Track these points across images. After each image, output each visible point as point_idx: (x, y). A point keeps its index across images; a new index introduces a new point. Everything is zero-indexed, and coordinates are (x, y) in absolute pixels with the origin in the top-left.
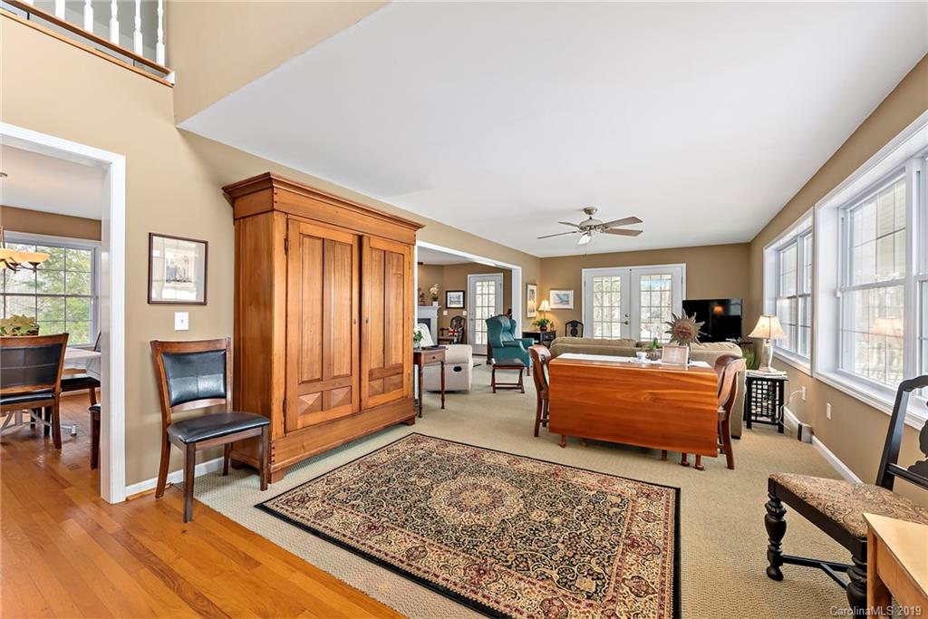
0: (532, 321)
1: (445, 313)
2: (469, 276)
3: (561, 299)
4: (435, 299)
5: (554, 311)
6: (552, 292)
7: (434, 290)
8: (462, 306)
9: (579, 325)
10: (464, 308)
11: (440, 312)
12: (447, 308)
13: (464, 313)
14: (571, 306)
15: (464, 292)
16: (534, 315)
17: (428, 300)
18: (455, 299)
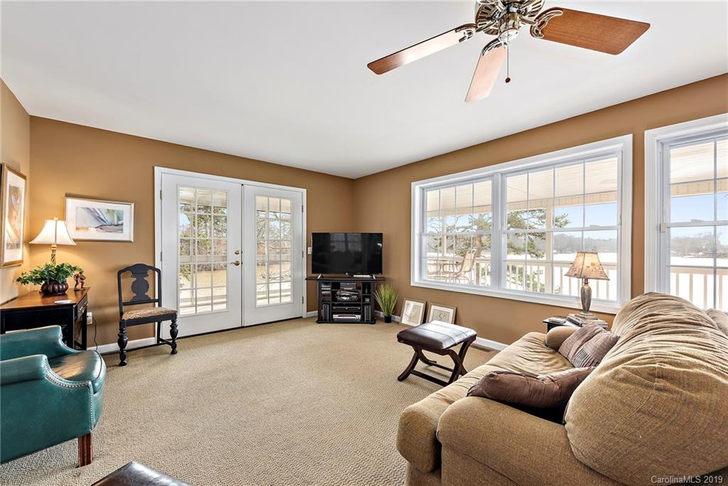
0: (14, 273)
3: (99, 218)
5: (81, 245)
6: (72, 204)
9: (150, 272)
14: (127, 233)
16: (19, 258)
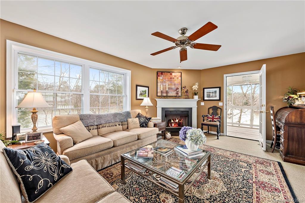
1: (202, 104)
2: (225, 76)
4: (195, 94)
7: (195, 87)
8: (218, 98)
10: (220, 100)
11: (198, 103)
12: (204, 100)
13: (220, 104)
15: (220, 88)
17: (190, 95)
18: (212, 93)
